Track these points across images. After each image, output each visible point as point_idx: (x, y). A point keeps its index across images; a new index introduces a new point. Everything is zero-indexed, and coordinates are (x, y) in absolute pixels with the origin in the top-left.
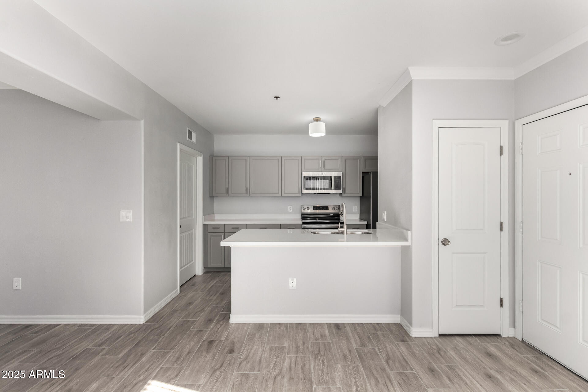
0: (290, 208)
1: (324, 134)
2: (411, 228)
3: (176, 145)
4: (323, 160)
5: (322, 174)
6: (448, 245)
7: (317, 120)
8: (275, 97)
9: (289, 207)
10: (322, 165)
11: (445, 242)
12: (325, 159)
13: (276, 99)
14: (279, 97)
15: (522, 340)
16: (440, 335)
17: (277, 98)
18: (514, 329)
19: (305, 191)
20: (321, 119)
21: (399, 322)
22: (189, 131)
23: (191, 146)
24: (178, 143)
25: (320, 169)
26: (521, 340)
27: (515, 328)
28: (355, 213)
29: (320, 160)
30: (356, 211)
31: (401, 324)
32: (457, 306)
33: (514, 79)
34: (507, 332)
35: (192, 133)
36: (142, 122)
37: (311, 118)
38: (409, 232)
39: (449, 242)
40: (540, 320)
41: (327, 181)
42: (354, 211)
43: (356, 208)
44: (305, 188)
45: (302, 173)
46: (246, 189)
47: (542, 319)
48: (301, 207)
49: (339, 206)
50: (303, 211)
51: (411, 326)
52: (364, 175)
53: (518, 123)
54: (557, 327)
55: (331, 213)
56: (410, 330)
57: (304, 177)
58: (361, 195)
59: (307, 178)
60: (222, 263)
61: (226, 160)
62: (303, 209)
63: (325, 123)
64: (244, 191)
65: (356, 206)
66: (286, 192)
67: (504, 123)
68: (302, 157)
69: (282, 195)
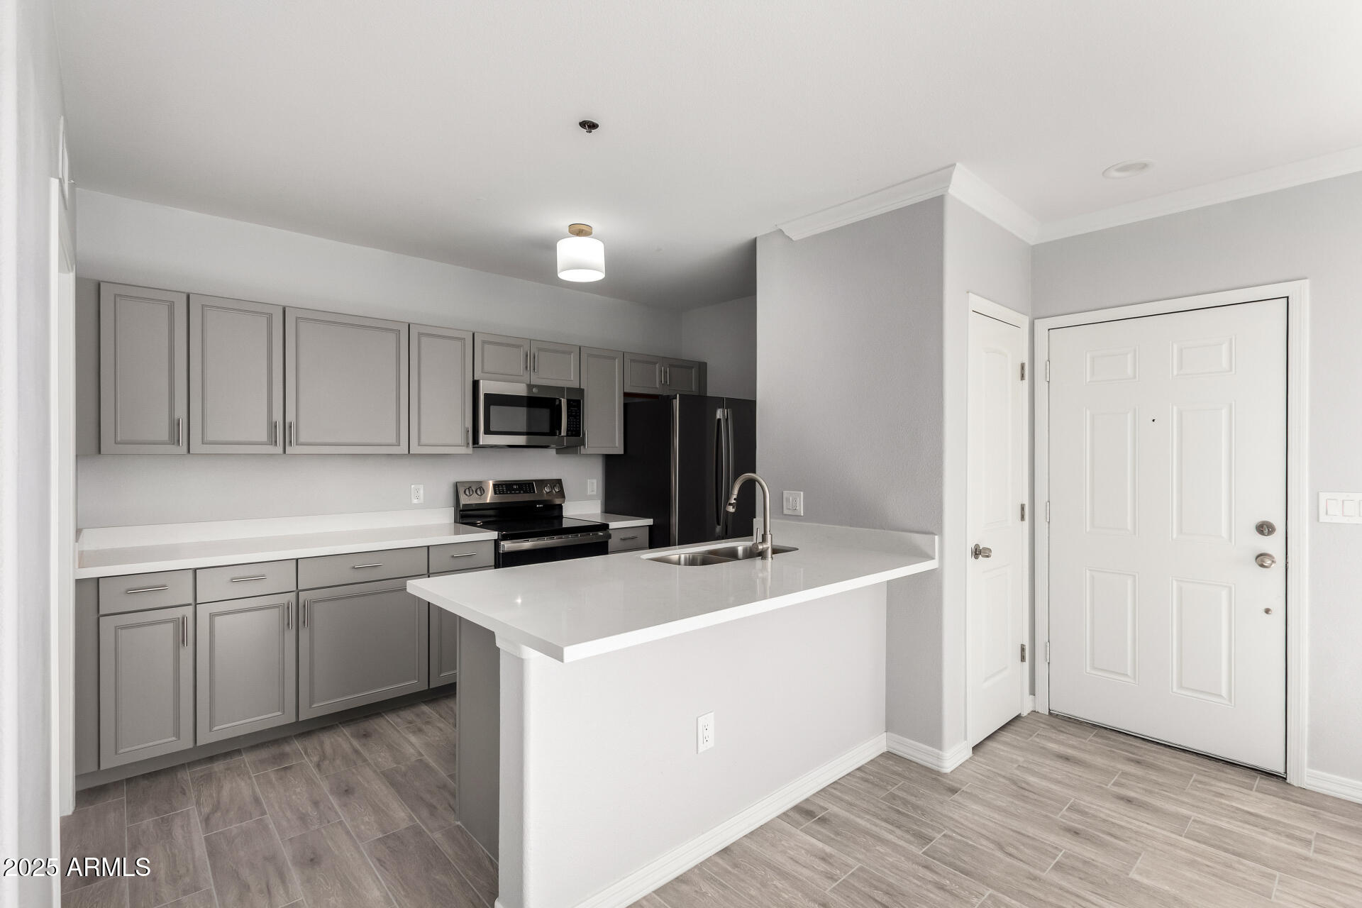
0: (418, 493)
1: (602, 275)
2: (939, 527)
3: (49, 189)
4: (534, 352)
6: (987, 555)
7: (580, 231)
10: (531, 365)
11: (980, 552)
12: (540, 350)
14: (595, 127)
15: (1050, 714)
16: (973, 751)
17: (589, 126)
18: (1032, 697)
19: (485, 439)
20: (594, 230)
21: (885, 750)
25: (527, 375)
26: (1047, 714)
27: (1034, 694)
28: (591, 498)
29: (527, 348)
30: (595, 493)
31: (894, 751)
32: (986, 678)
33: (1033, 243)
34: (1027, 706)
37: (563, 223)
38: (935, 539)
39: (989, 551)
40: (1088, 669)
41: (545, 414)
42: (589, 493)
43: (595, 484)
44: (487, 431)
45: (476, 384)
46: (272, 426)
47: (1094, 668)
48: (456, 486)
49: (559, 482)
50: (465, 500)
51: (940, 747)
52: (630, 400)
53: (1041, 326)
54: (1126, 675)
55: (539, 502)
56: (939, 758)
57: (486, 395)
58: (622, 452)
59: (492, 399)
60: (177, 734)
61: (171, 306)
62: (465, 492)
63: (603, 242)
64: (263, 435)
65: (595, 481)
66: (423, 441)
67: (1024, 321)
68: (473, 335)
69: (410, 452)
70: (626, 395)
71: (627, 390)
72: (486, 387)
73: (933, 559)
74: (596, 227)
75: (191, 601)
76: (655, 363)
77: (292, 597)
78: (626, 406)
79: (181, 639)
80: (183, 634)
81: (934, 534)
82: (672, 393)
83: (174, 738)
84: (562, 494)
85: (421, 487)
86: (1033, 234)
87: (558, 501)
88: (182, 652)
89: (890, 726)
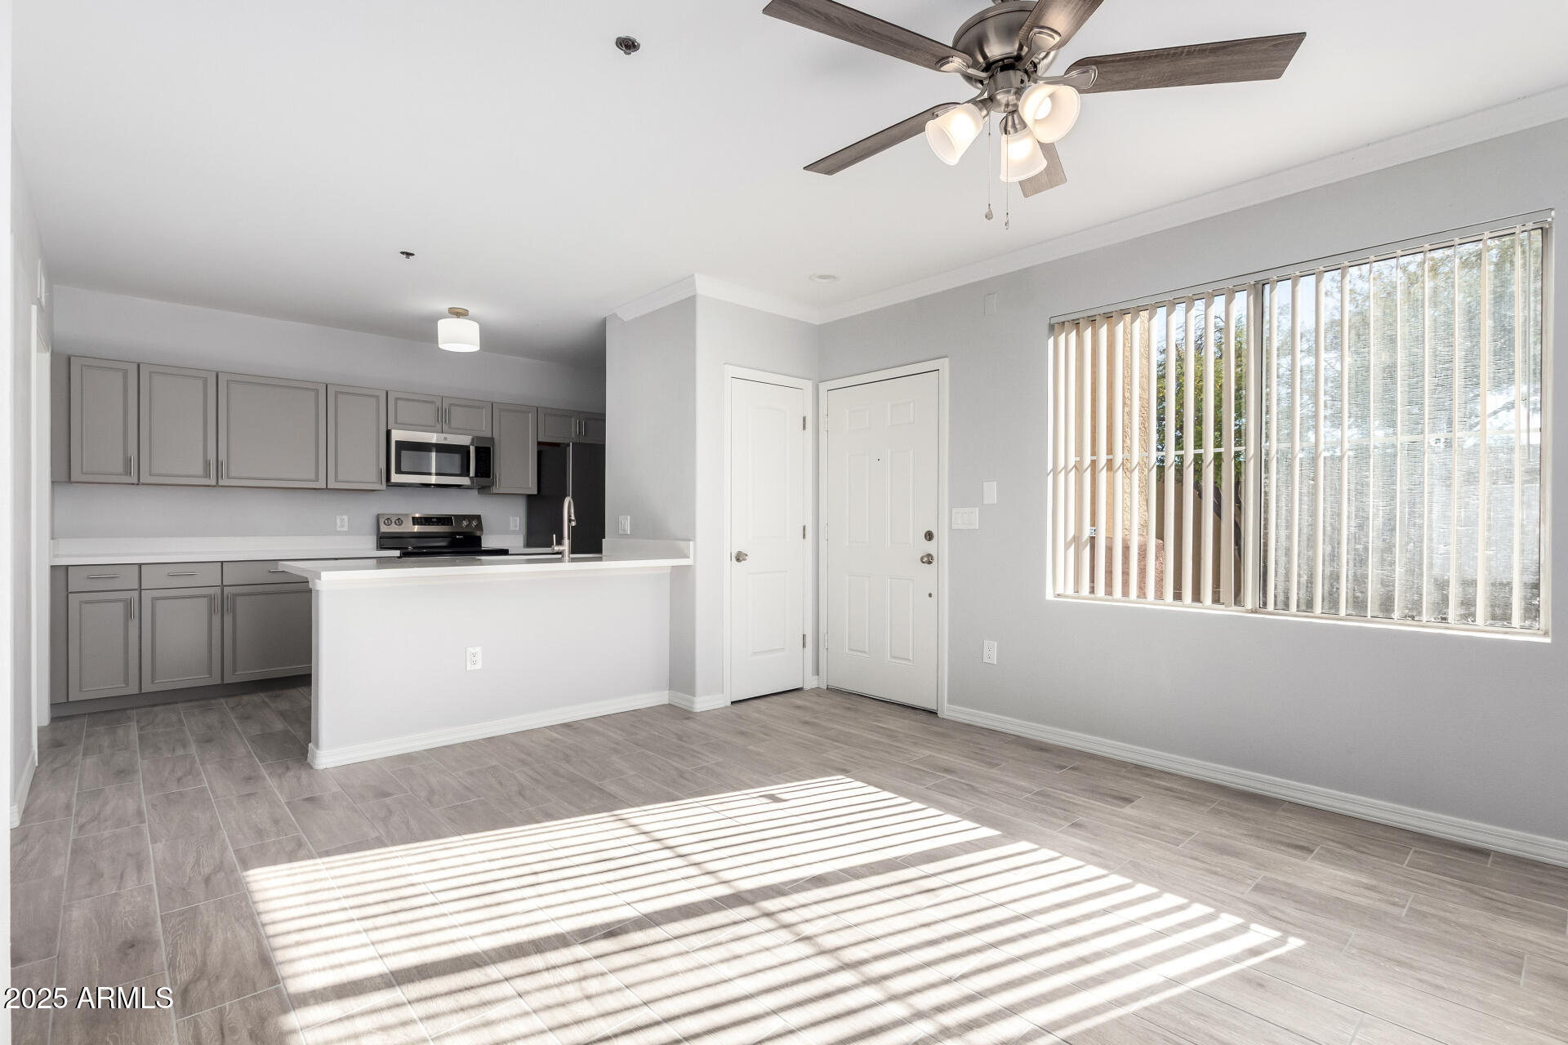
0: (342, 521)
1: (476, 348)
2: (694, 537)
3: (32, 312)
4: (446, 406)
5: (446, 439)
6: (744, 560)
7: (458, 313)
8: (403, 253)
9: (339, 518)
10: (442, 418)
11: (739, 557)
12: (451, 405)
13: (404, 256)
14: (412, 255)
15: (828, 688)
16: (732, 703)
17: (408, 254)
18: (817, 677)
19: (396, 478)
20: (470, 313)
21: (666, 702)
24: (34, 306)
25: (439, 426)
26: (825, 688)
27: (818, 675)
28: (514, 532)
29: (439, 404)
30: (518, 529)
31: (672, 703)
32: (755, 654)
33: (818, 324)
34: (811, 683)
37: (444, 306)
38: (691, 543)
39: (747, 555)
40: (847, 651)
41: (457, 458)
42: (512, 528)
43: (518, 521)
44: (399, 471)
45: (388, 433)
46: (207, 464)
47: (850, 649)
48: (378, 517)
49: (478, 518)
50: (384, 529)
51: (694, 694)
52: (544, 448)
53: (823, 387)
54: (865, 652)
55: (459, 534)
56: (692, 702)
57: (396, 442)
58: (536, 493)
59: (403, 446)
60: (126, 681)
61: (125, 373)
62: (384, 522)
63: (478, 322)
64: (200, 470)
65: (518, 519)
66: (340, 478)
67: (808, 386)
68: (387, 393)
69: (329, 487)
70: (539, 444)
71: (540, 440)
72: (398, 435)
73: (689, 558)
74: (472, 311)
75: (136, 587)
76: (571, 417)
77: (218, 590)
78: (540, 454)
79: (128, 615)
80: (131, 611)
81: (690, 540)
82: (566, 441)
83: (123, 685)
84: (480, 526)
85: (346, 518)
86: (816, 318)
87: (478, 533)
88: (130, 624)
89: (672, 686)
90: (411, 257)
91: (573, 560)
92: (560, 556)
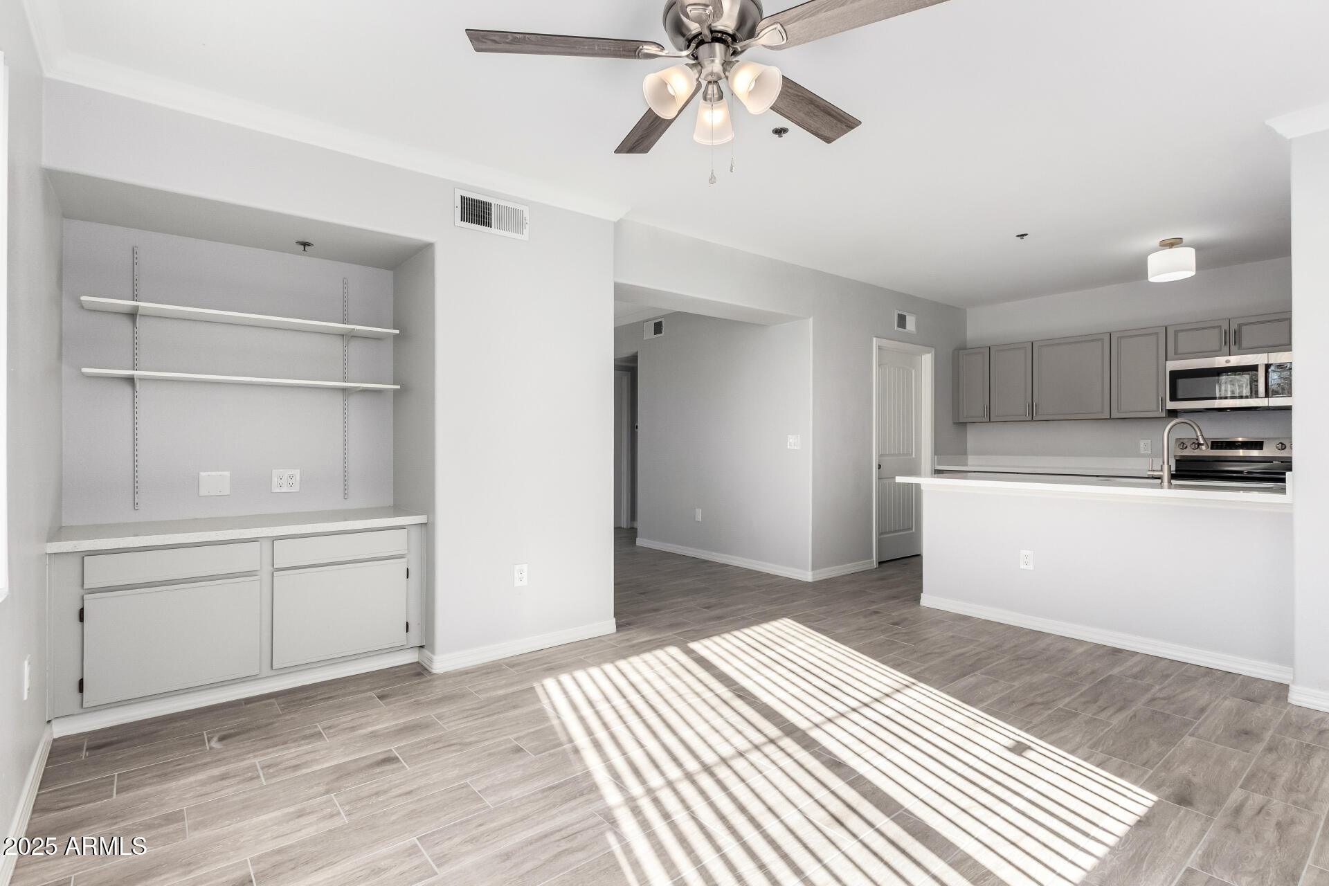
0: (1144, 445)
1: (1193, 272)
3: (871, 342)
4: (1235, 327)
7: (1170, 244)
9: (1142, 443)
10: (1231, 341)
12: (1241, 325)
13: (1019, 238)
14: (1026, 235)
17: (1022, 236)
19: (1172, 405)
20: (1184, 241)
22: (899, 316)
23: (910, 339)
24: (874, 339)
25: (1224, 349)
29: (1226, 327)
35: (907, 317)
36: (811, 319)
41: (1245, 379)
44: (1173, 399)
46: (1027, 406)
50: (1179, 453)
57: (1171, 372)
59: (1179, 375)
61: (983, 354)
62: (1179, 446)
66: (1122, 409)
68: (1166, 328)
69: (1112, 417)
72: (1174, 365)
90: (1025, 237)
91: (1170, 486)
92: (1159, 481)
